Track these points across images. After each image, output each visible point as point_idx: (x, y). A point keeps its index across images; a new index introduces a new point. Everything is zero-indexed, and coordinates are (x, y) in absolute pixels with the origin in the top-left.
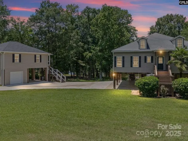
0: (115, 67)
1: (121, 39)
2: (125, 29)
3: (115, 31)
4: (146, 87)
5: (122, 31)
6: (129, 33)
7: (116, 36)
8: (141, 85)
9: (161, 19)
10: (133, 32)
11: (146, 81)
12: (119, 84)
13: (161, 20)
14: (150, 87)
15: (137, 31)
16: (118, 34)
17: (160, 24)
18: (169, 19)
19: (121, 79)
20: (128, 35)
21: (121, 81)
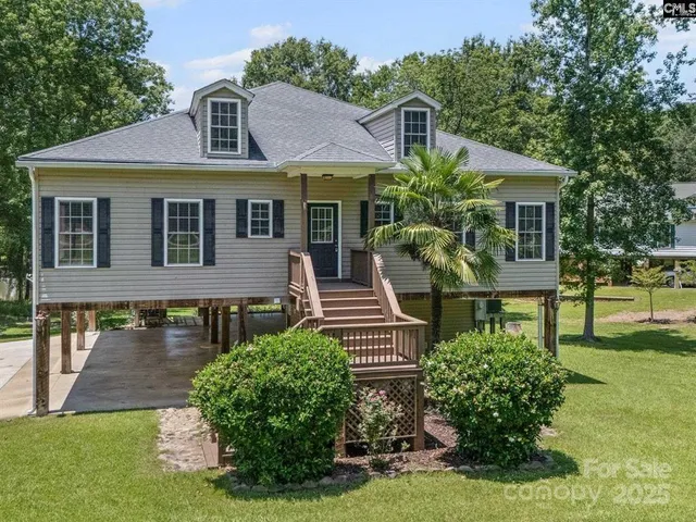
0: (48, 271)
1: (92, 118)
2: (114, 68)
3: (58, 66)
4: (275, 422)
5: (96, 76)
6: (130, 94)
7: (66, 96)
8: (238, 405)
9: (267, 54)
10: (151, 88)
11: (271, 374)
12: (79, 359)
13: (268, 58)
14: (302, 416)
15: (171, 88)
16: (79, 90)
17: (262, 73)
18: (300, 56)
19: (92, 325)
20: (126, 102)
21: (92, 337)
